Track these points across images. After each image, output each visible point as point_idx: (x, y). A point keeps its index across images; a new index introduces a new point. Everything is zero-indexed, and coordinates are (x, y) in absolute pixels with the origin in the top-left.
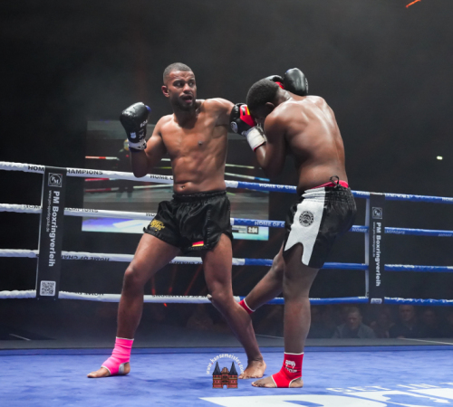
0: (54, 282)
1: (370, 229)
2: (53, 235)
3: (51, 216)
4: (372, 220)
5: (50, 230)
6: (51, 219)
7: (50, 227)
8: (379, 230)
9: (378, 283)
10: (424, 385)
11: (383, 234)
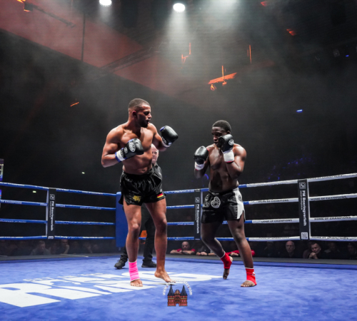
1: (49, 204)
4: (50, 200)
8: (53, 205)
9: (52, 229)
10: (70, 276)
11: (55, 206)
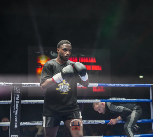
0: (17, 136)
2: (16, 114)
3: (15, 106)
5: (15, 112)
6: (15, 107)
7: (15, 111)
